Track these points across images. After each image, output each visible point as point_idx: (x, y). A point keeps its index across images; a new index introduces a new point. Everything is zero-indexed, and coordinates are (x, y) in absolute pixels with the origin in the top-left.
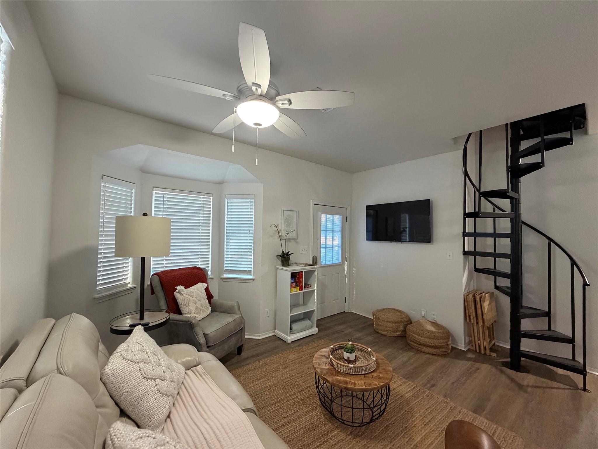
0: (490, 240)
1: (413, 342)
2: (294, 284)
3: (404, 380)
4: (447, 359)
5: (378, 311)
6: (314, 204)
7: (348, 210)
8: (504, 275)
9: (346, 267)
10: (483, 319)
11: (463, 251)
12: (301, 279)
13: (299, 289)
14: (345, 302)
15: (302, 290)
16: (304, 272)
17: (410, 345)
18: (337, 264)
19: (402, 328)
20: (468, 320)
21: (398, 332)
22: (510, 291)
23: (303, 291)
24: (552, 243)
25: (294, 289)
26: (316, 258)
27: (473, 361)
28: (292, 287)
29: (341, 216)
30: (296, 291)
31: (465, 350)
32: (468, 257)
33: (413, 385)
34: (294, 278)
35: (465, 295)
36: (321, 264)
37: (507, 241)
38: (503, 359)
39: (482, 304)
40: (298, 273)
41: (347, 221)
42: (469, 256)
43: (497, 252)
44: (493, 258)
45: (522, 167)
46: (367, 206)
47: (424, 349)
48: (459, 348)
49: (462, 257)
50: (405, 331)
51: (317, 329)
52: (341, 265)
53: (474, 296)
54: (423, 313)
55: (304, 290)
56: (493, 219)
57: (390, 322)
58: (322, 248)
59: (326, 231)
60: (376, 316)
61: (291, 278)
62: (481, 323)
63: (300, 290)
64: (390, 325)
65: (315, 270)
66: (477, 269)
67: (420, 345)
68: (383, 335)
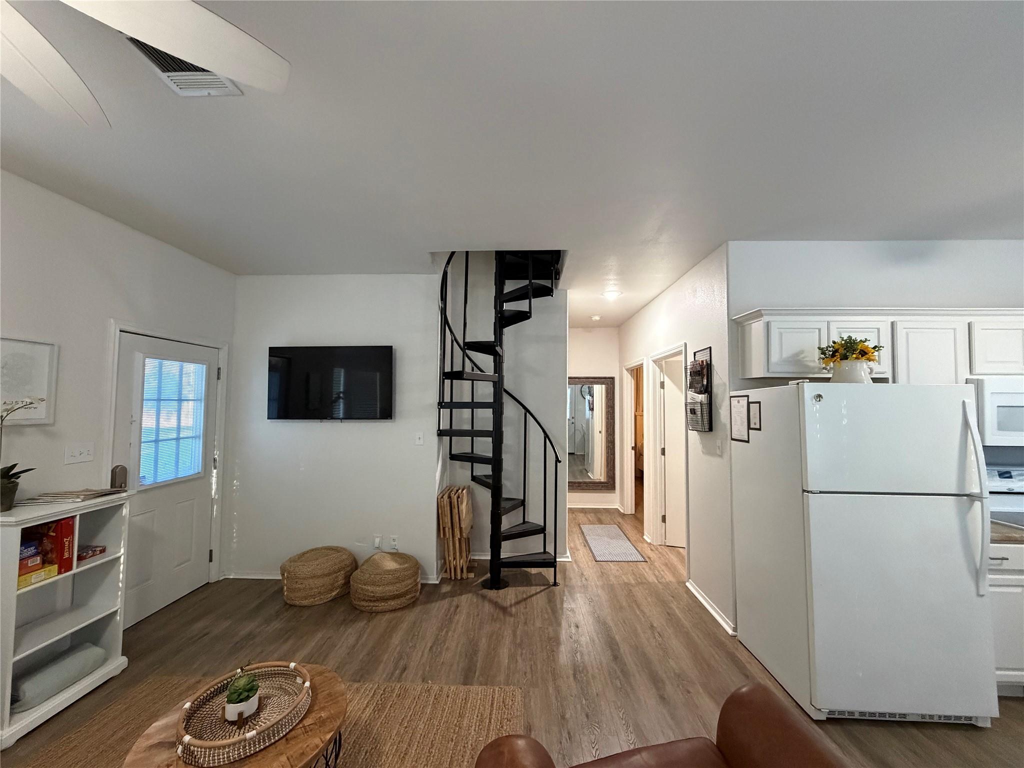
0: (467, 412)
1: (364, 600)
2: (34, 561)
3: (356, 685)
4: (417, 610)
5: (292, 560)
6: (121, 331)
7: (223, 354)
8: (483, 460)
9: (214, 480)
10: (461, 528)
11: (438, 431)
12: (65, 539)
13: (57, 569)
14: (211, 560)
15: (70, 569)
16: (78, 517)
17: (358, 607)
18: (191, 478)
19: (341, 581)
20: (442, 536)
21: (333, 591)
22: (490, 481)
23: (75, 570)
24: (527, 413)
25: (34, 576)
26: (124, 470)
27: (450, 597)
28: (24, 571)
29: (205, 366)
30: (41, 578)
31: (437, 582)
32: (442, 439)
33: (372, 689)
34: (36, 543)
35: (439, 497)
36: (141, 485)
37: (488, 413)
38: (481, 578)
39: (460, 507)
40: (54, 525)
41: (218, 378)
42: (444, 437)
43: (475, 429)
44: (470, 438)
45: (506, 314)
46: (270, 348)
47: (382, 606)
48: (430, 582)
49: (435, 438)
50: (347, 583)
51: (124, 659)
52: (202, 478)
53: (450, 497)
54: (377, 540)
55: (77, 567)
56: (471, 381)
57: (319, 577)
58: (144, 442)
59: (159, 400)
60: (289, 573)
61: (21, 545)
62: (458, 536)
63: (64, 569)
64: (319, 582)
65: (122, 505)
66: (453, 455)
67: (374, 601)
68: (304, 607)
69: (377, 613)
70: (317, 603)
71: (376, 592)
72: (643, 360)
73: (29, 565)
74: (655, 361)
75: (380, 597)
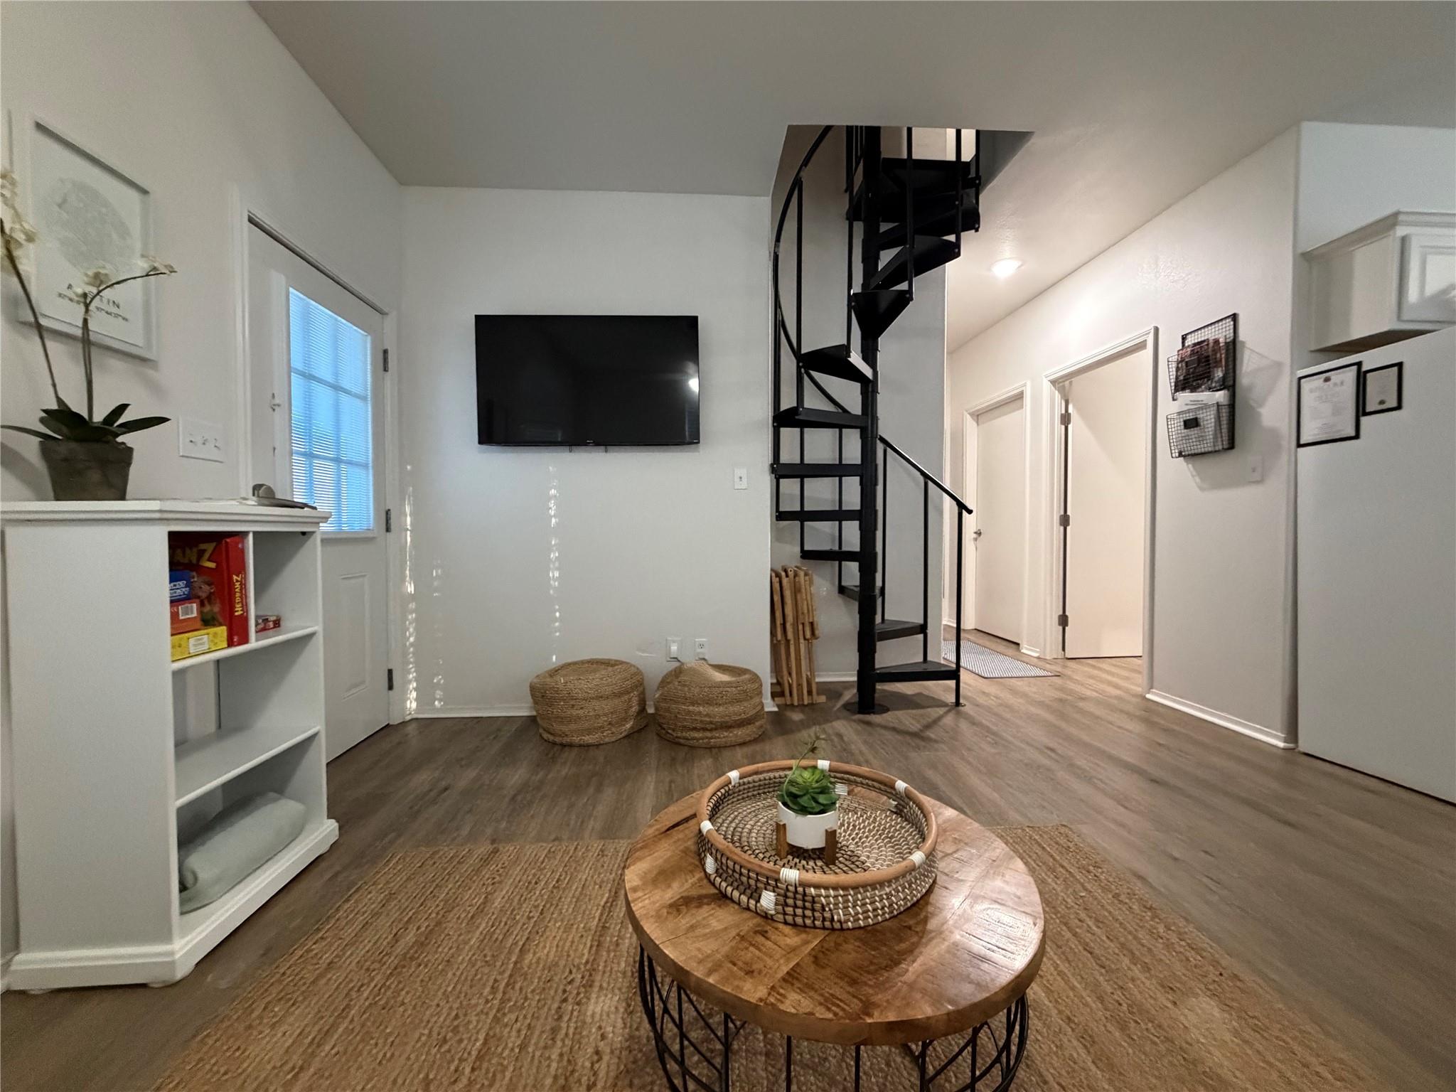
2: (193, 610)
6: (250, 220)
7: (390, 326)
11: (774, 466)
12: (234, 576)
13: (225, 634)
14: (390, 687)
15: (245, 640)
16: (251, 537)
18: (360, 535)
21: (627, 722)
23: (254, 643)
25: (192, 641)
28: (179, 627)
29: (368, 336)
30: (206, 647)
31: (776, 710)
41: (386, 369)
46: (476, 315)
47: (725, 737)
49: (766, 478)
51: (332, 825)
54: (674, 648)
55: (257, 640)
61: (169, 570)
63: (236, 639)
66: (781, 511)
67: (711, 730)
68: (589, 746)
69: (720, 748)
70: (607, 740)
71: (715, 716)
72: (1025, 385)
73: (181, 618)
74: (1053, 382)
75: (722, 723)
